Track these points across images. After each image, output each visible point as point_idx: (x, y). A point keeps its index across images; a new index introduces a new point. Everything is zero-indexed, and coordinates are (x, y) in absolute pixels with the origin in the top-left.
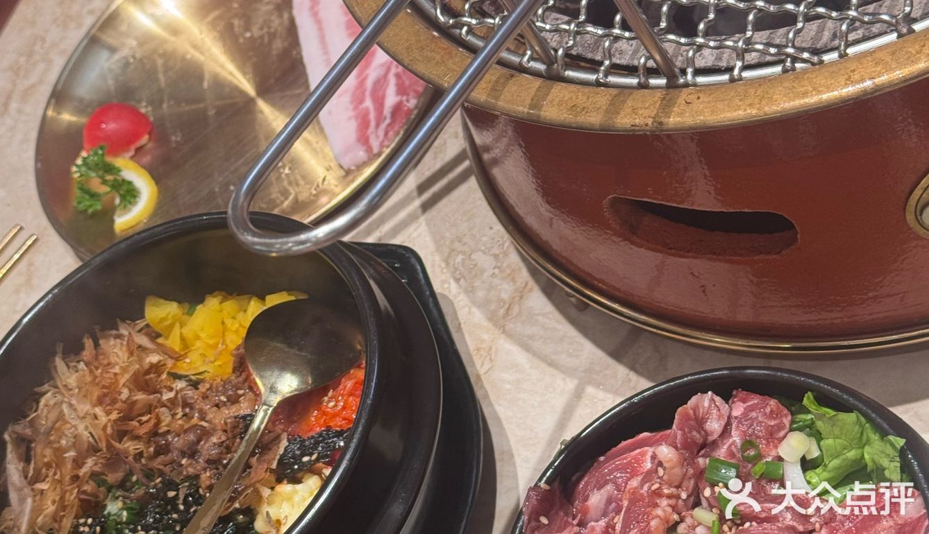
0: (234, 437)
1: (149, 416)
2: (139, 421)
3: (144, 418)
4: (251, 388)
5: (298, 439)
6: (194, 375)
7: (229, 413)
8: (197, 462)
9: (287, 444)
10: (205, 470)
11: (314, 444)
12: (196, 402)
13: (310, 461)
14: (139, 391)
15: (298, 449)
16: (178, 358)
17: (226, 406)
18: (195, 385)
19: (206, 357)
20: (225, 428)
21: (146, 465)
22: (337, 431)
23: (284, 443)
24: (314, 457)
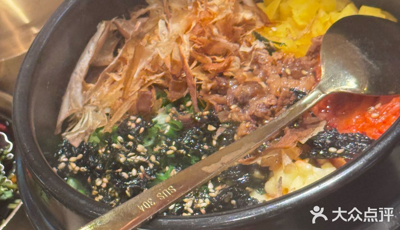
0: (282, 105)
1: (223, 59)
2: (213, 59)
3: (218, 59)
4: (314, 73)
5: (333, 131)
6: (274, 42)
7: (287, 84)
8: (244, 112)
9: (323, 130)
10: (247, 121)
11: (345, 141)
12: (265, 64)
13: (335, 153)
14: (224, 35)
15: (330, 139)
16: (268, 23)
17: (288, 78)
18: (271, 50)
19: (290, 33)
20: (278, 95)
21: (202, 97)
22: (369, 139)
23: (321, 129)
24: (340, 151)
